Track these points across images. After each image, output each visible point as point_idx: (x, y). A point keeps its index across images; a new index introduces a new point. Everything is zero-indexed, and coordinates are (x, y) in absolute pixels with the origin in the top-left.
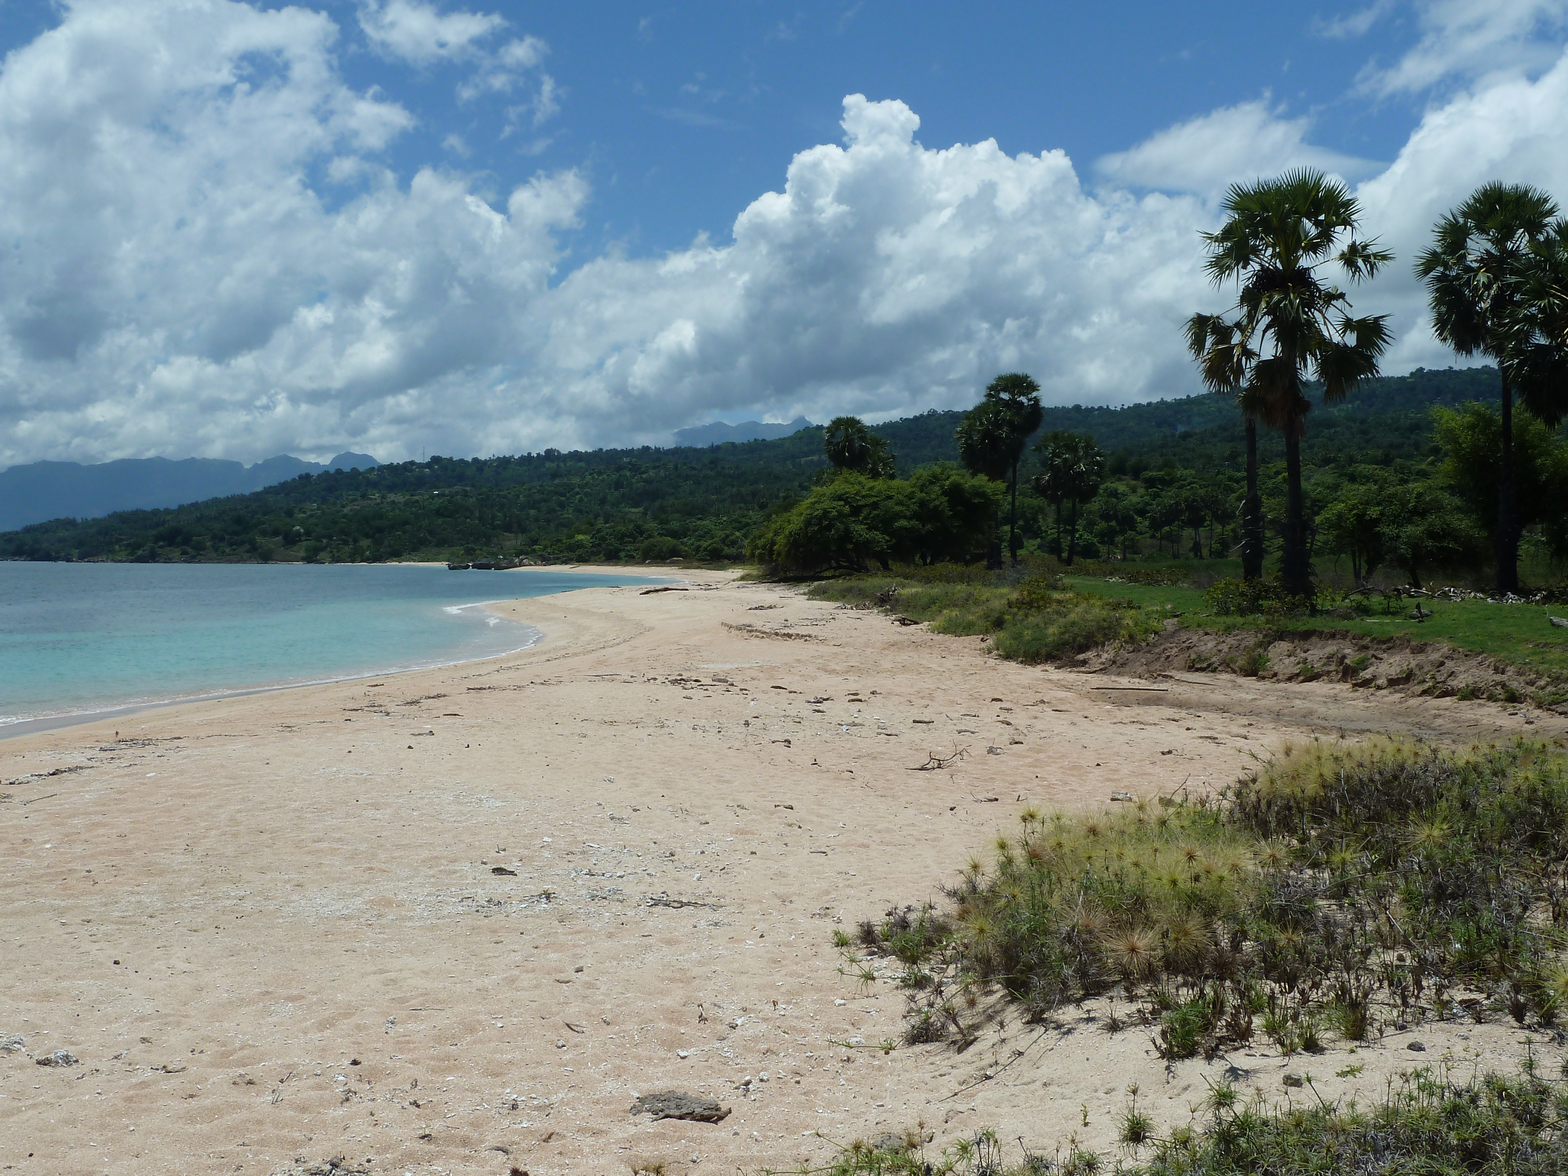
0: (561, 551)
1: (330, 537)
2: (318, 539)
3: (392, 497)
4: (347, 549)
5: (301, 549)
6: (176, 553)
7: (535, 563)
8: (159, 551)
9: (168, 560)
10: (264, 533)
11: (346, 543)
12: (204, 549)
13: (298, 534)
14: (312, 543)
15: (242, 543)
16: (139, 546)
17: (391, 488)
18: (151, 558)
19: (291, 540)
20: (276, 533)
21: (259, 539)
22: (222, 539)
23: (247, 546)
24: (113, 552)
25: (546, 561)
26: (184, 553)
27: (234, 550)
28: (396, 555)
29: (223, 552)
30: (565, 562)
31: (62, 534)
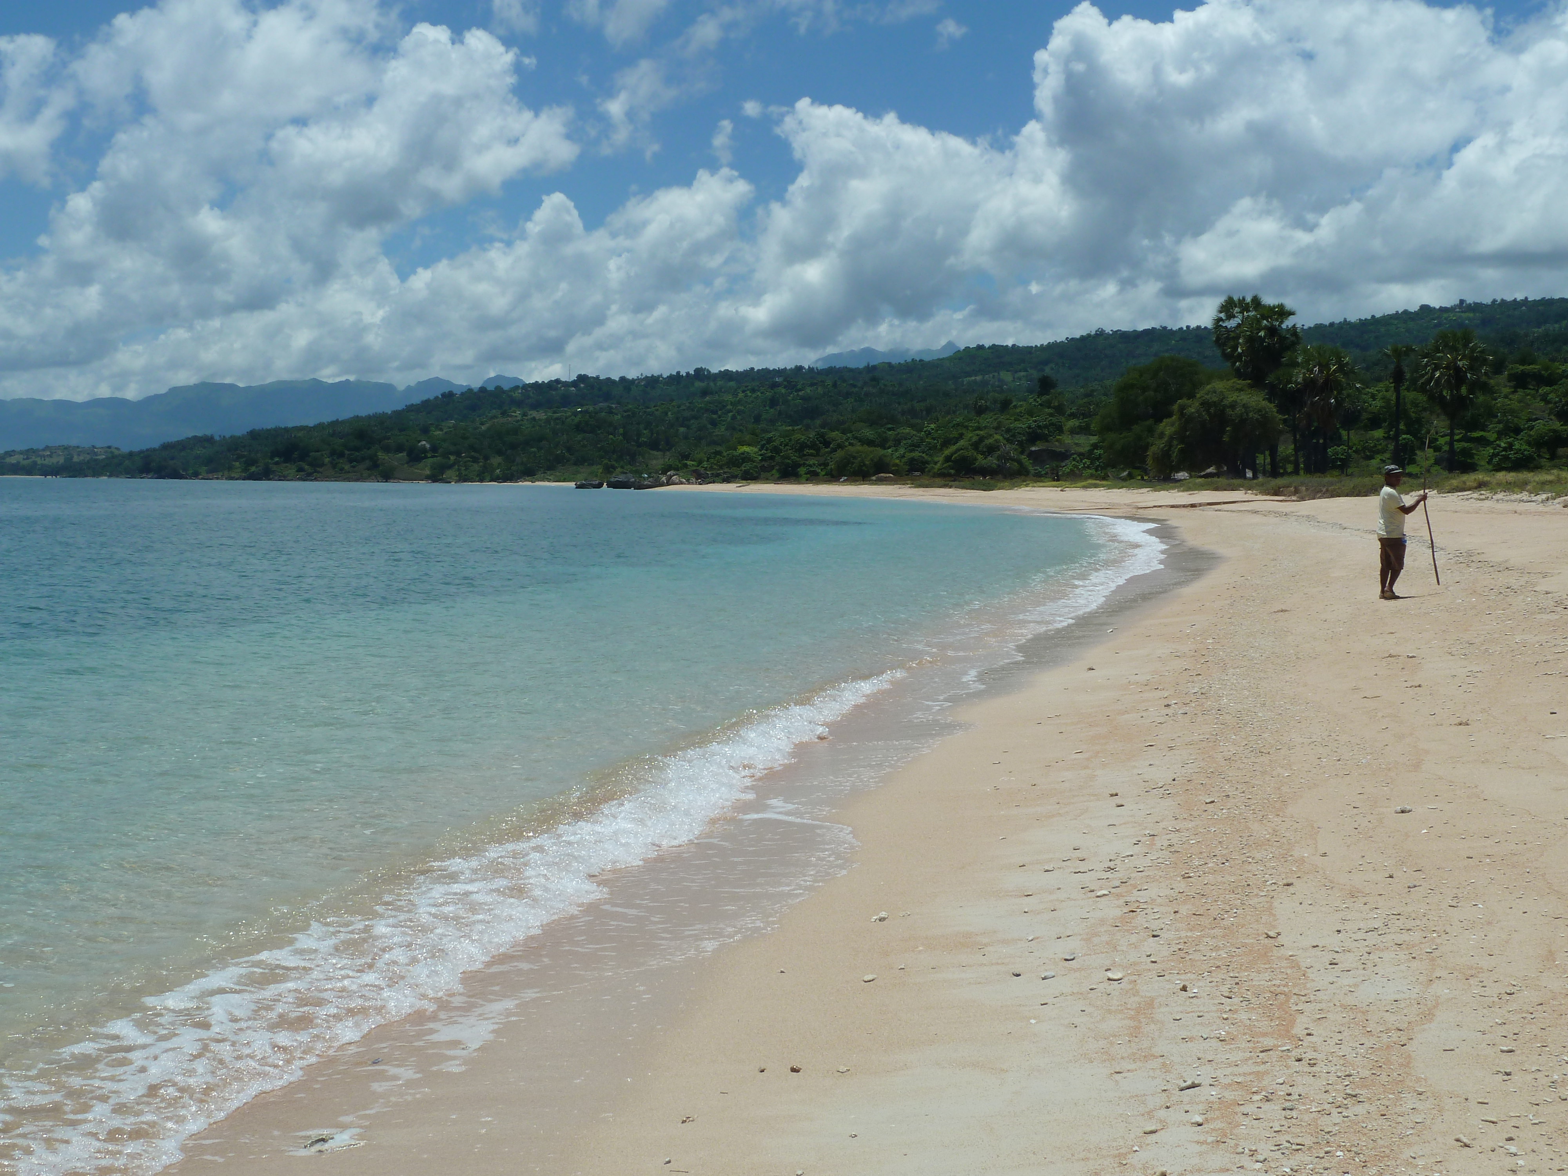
0: (721, 467)
1: (458, 454)
2: (446, 455)
3: (534, 414)
4: (476, 467)
5: (426, 467)
6: (291, 469)
7: (688, 480)
8: (274, 468)
10: (387, 449)
11: (475, 460)
12: (323, 465)
13: (424, 450)
14: (438, 460)
15: (363, 459)
16: (254, 462)
17: (536, 406)
18: (265, 475)
19: (415, 456)
20: (400, 449)
21: (381, 455)
22: (342, 455)
23: (368, 463)
24: (231, 469)
25: (702, 478)
26: (300, 470)
27: (354, 467)
28: (529, 473)
29: (342, 469)
30: (727, 480)
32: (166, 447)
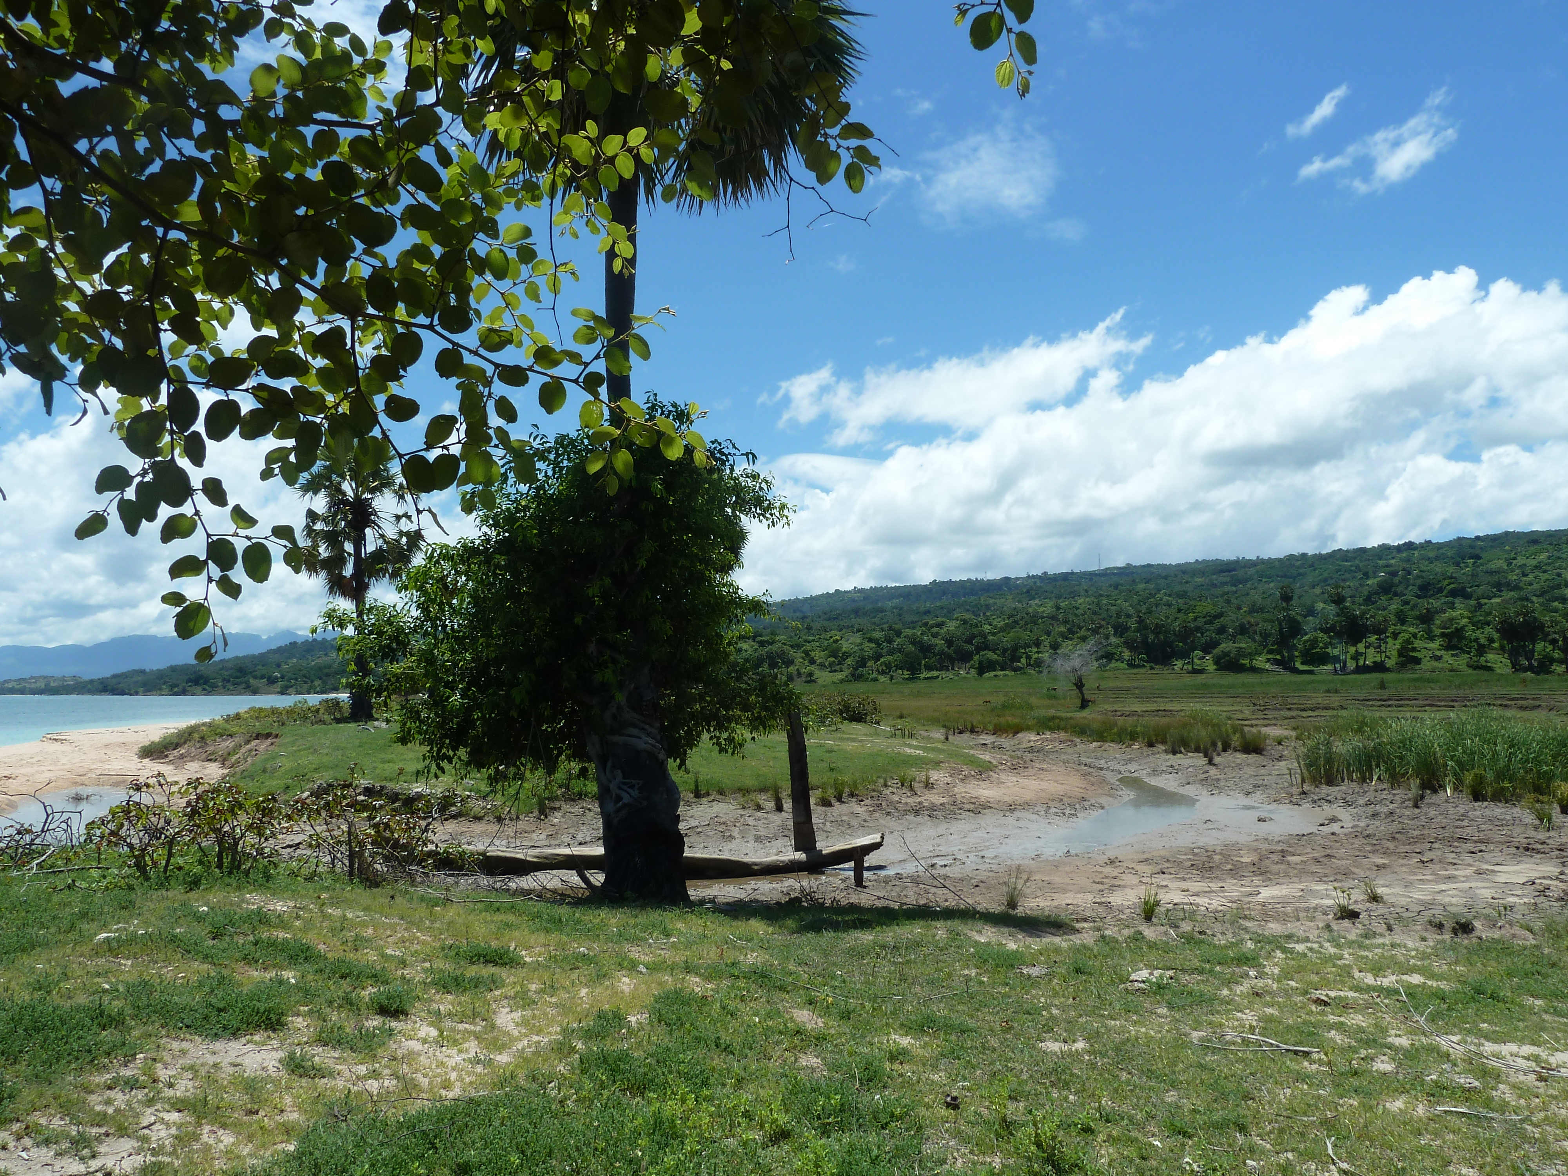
1: (296, 679)
2: (289, 680)
4: (306, 686)
5: (277, 687)
6: (199, 689)
8: (189, 688)
9: (194, 694)
10: (255, 677)
11: (306, 682)
12: (217, 687)
13: (277, 678)
14: (285, 683)
15: (241, 683)
16: (176, 686)
18: (184, 693)
19: (272, 681)
20: (263, 677)
21: (252, 681)
22: (229, 681)
23: (243, 685)
24: (160, 689)
26: (204, 689)
27: (236, 688)
31: (136, 678)
32: (114, 676)
